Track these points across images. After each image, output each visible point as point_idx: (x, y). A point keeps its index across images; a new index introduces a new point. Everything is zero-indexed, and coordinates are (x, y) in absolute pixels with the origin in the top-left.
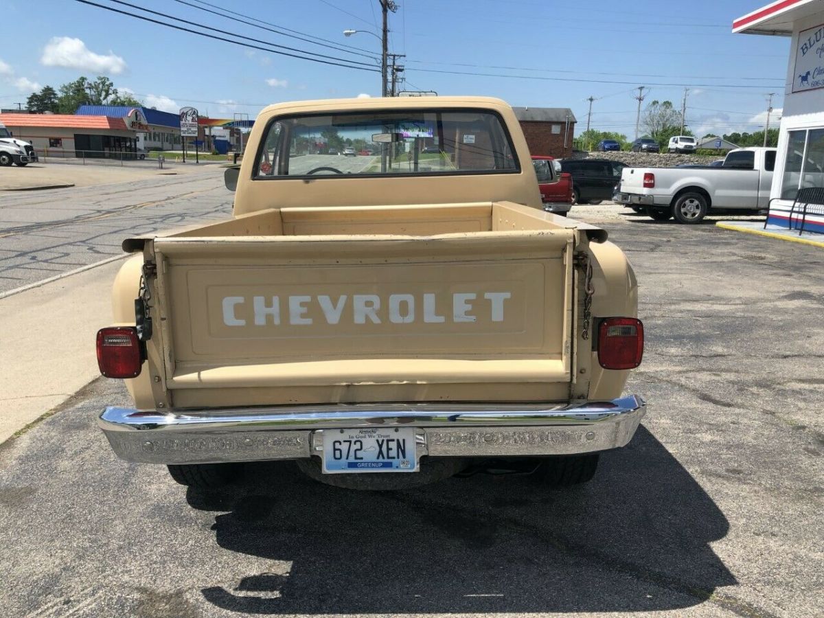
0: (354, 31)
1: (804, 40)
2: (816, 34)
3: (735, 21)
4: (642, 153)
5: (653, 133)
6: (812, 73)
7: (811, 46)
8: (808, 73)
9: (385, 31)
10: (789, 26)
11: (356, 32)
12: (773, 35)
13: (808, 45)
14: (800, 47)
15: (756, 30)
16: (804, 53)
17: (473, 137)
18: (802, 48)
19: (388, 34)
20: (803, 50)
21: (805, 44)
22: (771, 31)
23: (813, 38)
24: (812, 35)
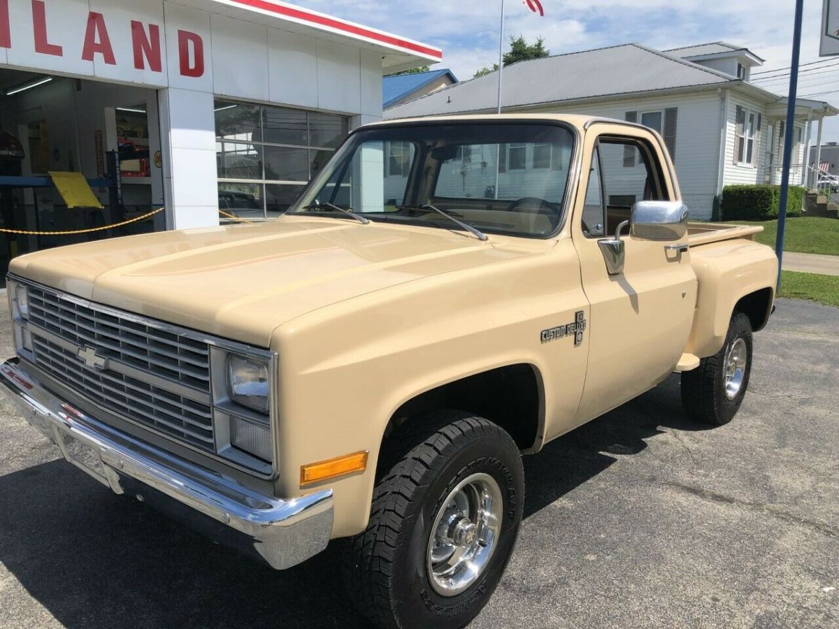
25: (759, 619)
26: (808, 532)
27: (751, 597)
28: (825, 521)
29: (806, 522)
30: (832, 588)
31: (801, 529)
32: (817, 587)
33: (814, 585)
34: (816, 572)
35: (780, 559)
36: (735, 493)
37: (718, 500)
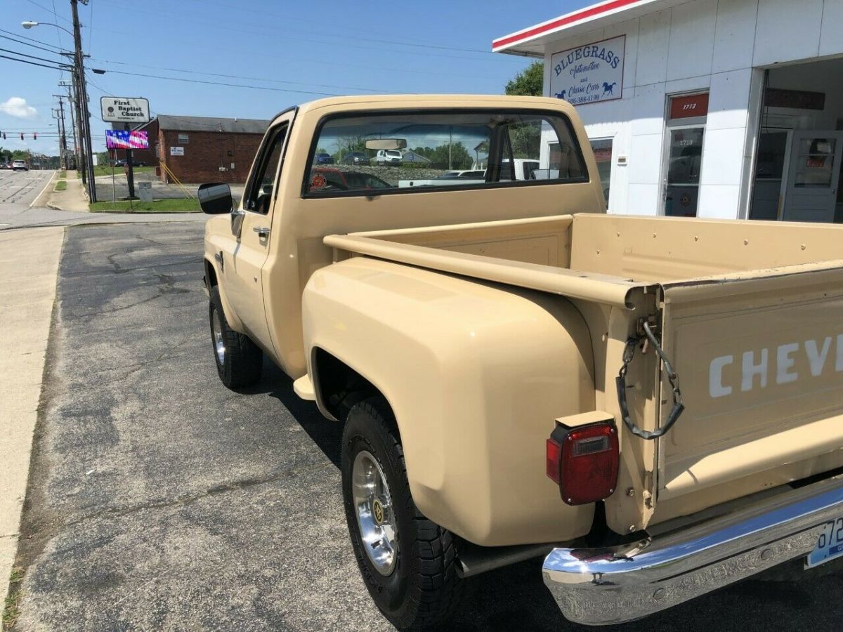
0: (36, 23)
1: (557, 61)
2: (568, 57)
3: (494, 41)
4: (355, 166)
5: (349, 147)
6: (567, 92)
7: (564, 68)
8: (564, 92)
9: (77, 26)
10: (541, 49)
11: (38, 24)
12: (525, 56)
13: (561, 66)
14: (553, 68)
15: (513, 50)
16: (558, 74)
17: (182, 149)
18: (556, 69)
19: (81, 29)
20: (557, 71)
21: (559, 65)
22: (523, 52)
23: (566, 60)
24: (564, 57)
25: (118, 440)
26: (131, 501)
27: (131, 446)
28: (123, 518)
29: (139, 508)
30: (88, 473)
31: (138, 500)
32: (98, 469)
33: (100, 470)
34: (104, 476)
35: (134, 472)
36: (217, 501)
37: (221, 486)
